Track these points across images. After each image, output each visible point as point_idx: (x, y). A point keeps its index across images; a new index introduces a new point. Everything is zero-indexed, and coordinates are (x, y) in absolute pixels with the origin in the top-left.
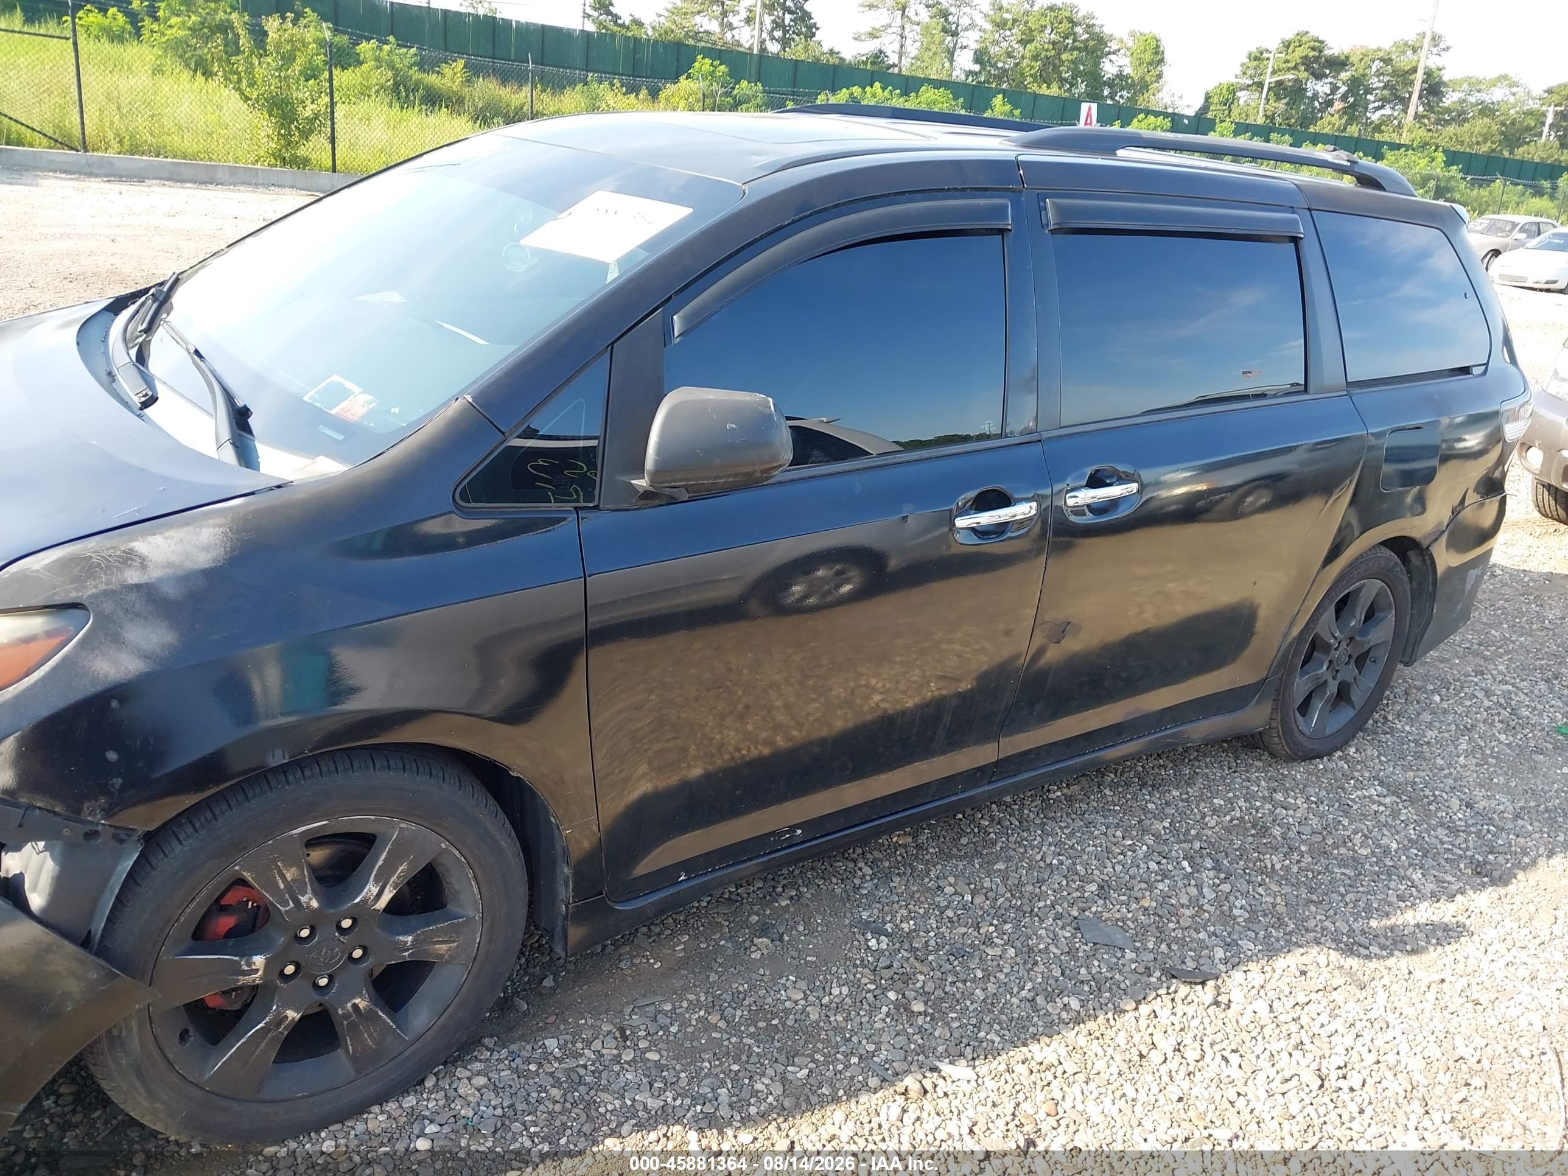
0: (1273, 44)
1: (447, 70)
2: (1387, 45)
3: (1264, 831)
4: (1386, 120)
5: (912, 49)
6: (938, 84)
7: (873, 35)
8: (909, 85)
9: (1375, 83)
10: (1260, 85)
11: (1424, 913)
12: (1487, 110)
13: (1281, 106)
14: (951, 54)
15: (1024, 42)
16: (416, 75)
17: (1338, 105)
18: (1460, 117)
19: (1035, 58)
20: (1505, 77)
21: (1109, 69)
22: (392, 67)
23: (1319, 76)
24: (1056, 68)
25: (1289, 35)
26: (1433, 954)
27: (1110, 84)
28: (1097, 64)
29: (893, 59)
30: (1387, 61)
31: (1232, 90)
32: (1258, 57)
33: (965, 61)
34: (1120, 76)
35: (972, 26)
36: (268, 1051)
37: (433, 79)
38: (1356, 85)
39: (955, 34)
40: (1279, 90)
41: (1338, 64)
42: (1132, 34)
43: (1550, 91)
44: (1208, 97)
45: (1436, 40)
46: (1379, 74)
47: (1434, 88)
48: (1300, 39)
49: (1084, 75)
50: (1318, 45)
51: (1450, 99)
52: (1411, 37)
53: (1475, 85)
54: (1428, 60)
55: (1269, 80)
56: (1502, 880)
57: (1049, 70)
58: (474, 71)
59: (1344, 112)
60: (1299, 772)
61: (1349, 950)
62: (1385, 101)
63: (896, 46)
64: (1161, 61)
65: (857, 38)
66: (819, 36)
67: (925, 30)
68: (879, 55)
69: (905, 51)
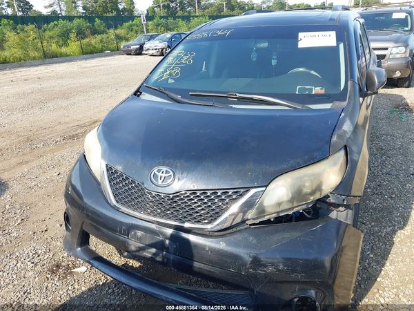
4: (190, 10)
5: (64, 8)
7: (50, 6)
8: (70, 18)
9: (185, 2)
10: (159, 6)
12: (211, 5)
13: (166, 10)
14: (75, 7)
15: (95, 2)
17: (178, 9)
18: (206, 8)
19: (100, 6)
21: (121, 7)
23: (172, 2)
24: (107, 9)
27: (122, 11)
28: (117, 6)
29: (59, 12)
31: (153, 8)
33: (80, 9)
34: (124, 8)
38: (181, 3)
39: (75, 3)
40: (164, 6)
44: (148, 11)
49: (115, 9)
55: (161, 5)
57: (105, 9)
59: (181, 10)
62: (189, 6)
63: (59, 8)
64: (133, 3)
65: (46, 8)
66: (34, 8)
67: (66, 3)
68: (54, 12)
69: (62, 9)
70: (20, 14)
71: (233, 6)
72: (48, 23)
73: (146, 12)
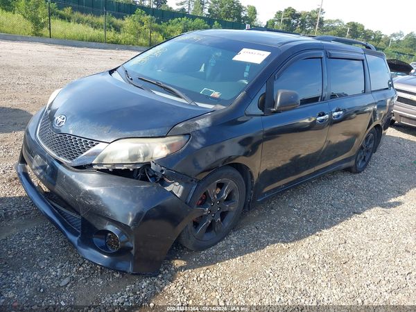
0: (283, 10)
1: (65, 9)
2: (310, 11)
3: (356, 187)
4: (310, 30)
5: (192, 8)
6: (200, 18)
7: (181, 4)
8: (193, 17)
9: (307, 21)
10: (280, 20)
11: (393, 200)
12: (334, 28)
13: (285, 25)
14: (202, 9)
15: (221, 7)
16: (57, 11)
17: (299, 26)
18: (327, 30)
19: (224, 11)
20: (338, 20)
21: (243, 15)
22: (49, 8)
23: (294, 19)
24: (229, 14)
25: (286, 8)
26: (398, 207)
27: (243, 19)
28: (240, 13)
29: (187, 10)
30: (310, 15)
31: (273, 21)
32: (279, 13)
33: (206, 11)
34: (246, 17)
35: (207, 2)
36: (204, 230)
37: (61, 12)
38: (303, 21)
39: (203, 5)
40: (285, 21)
41: (299, 15)
42: (248, 6)
43: (348, 24)
44: (267, 23)
45: (322, 10)
46: (308, 18)
47: (321, 22)
48: (289, 9)
49: (237, 16)
50: (294, 11)
51: (325, 25)
52: (315, 9)
53: (331, 21)
54: (320, 16)
55: (282, 19)
56: (404, 194)
57: (228, 14)
58: (74, 9)
59: (300, 27)
60: (357, 175)
61: (383, 207)
62: (310, 25)
63: (187, 7)
64: (256, 13)
65: (177, 5)
66: (167, 4)
67: (196, 3)
68: (183, 9)
69: (190, 8)
70: (155, 6)
71: (357, 33)
72: (173, 18)
73: (265, 24)
